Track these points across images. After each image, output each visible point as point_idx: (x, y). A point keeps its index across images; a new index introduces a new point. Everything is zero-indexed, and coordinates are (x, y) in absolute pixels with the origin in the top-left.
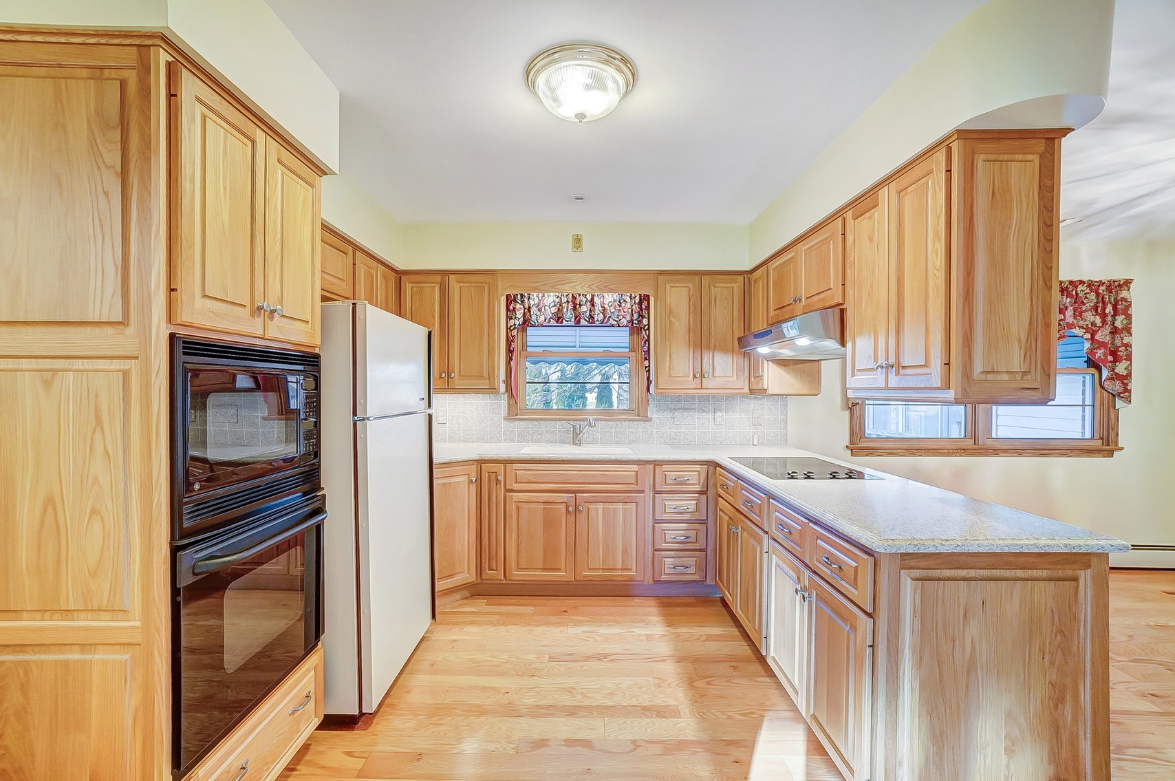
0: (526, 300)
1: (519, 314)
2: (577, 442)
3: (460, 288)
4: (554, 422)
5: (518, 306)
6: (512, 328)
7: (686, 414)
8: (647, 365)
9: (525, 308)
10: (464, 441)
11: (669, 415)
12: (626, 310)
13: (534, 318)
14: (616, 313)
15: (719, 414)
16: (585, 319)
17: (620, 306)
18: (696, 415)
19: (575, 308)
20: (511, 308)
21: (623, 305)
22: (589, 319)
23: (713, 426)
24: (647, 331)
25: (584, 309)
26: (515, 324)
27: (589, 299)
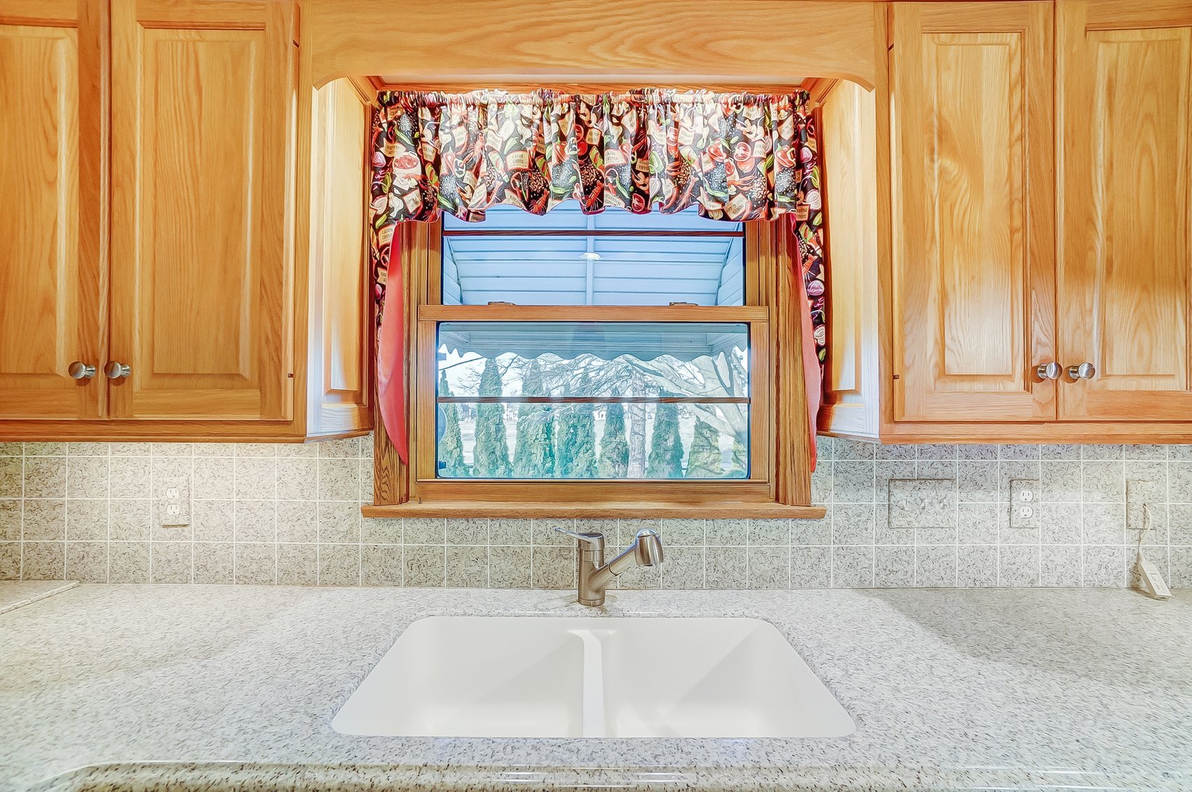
0: (428, 135)
1: (406, 176)
2: (591, 596)
3: (157, 43)
4: (520, 522)
5: (400, 152)
6: (379, 223)
7: (927, 493)
8: (822, 342)
9: (424, 163)
10: (245, 580)
11: (874, 499)
12: (746, 168)
13: (449, 186)
14: (718, 176)
15: (1024, 494)
16: (617, 192)
17: (729, 154)
18: (955, 496)
19: (584, 159)
20: (380, 159)
21: (739, 151)
22: (631, 194)
23: (1008, 532)
24: (821, 232)
25: (615, 157)
26: (389, 209)
27: (632, 130)
